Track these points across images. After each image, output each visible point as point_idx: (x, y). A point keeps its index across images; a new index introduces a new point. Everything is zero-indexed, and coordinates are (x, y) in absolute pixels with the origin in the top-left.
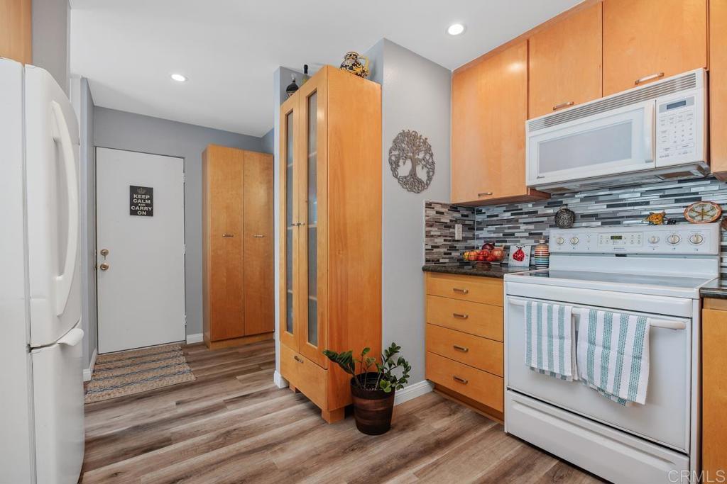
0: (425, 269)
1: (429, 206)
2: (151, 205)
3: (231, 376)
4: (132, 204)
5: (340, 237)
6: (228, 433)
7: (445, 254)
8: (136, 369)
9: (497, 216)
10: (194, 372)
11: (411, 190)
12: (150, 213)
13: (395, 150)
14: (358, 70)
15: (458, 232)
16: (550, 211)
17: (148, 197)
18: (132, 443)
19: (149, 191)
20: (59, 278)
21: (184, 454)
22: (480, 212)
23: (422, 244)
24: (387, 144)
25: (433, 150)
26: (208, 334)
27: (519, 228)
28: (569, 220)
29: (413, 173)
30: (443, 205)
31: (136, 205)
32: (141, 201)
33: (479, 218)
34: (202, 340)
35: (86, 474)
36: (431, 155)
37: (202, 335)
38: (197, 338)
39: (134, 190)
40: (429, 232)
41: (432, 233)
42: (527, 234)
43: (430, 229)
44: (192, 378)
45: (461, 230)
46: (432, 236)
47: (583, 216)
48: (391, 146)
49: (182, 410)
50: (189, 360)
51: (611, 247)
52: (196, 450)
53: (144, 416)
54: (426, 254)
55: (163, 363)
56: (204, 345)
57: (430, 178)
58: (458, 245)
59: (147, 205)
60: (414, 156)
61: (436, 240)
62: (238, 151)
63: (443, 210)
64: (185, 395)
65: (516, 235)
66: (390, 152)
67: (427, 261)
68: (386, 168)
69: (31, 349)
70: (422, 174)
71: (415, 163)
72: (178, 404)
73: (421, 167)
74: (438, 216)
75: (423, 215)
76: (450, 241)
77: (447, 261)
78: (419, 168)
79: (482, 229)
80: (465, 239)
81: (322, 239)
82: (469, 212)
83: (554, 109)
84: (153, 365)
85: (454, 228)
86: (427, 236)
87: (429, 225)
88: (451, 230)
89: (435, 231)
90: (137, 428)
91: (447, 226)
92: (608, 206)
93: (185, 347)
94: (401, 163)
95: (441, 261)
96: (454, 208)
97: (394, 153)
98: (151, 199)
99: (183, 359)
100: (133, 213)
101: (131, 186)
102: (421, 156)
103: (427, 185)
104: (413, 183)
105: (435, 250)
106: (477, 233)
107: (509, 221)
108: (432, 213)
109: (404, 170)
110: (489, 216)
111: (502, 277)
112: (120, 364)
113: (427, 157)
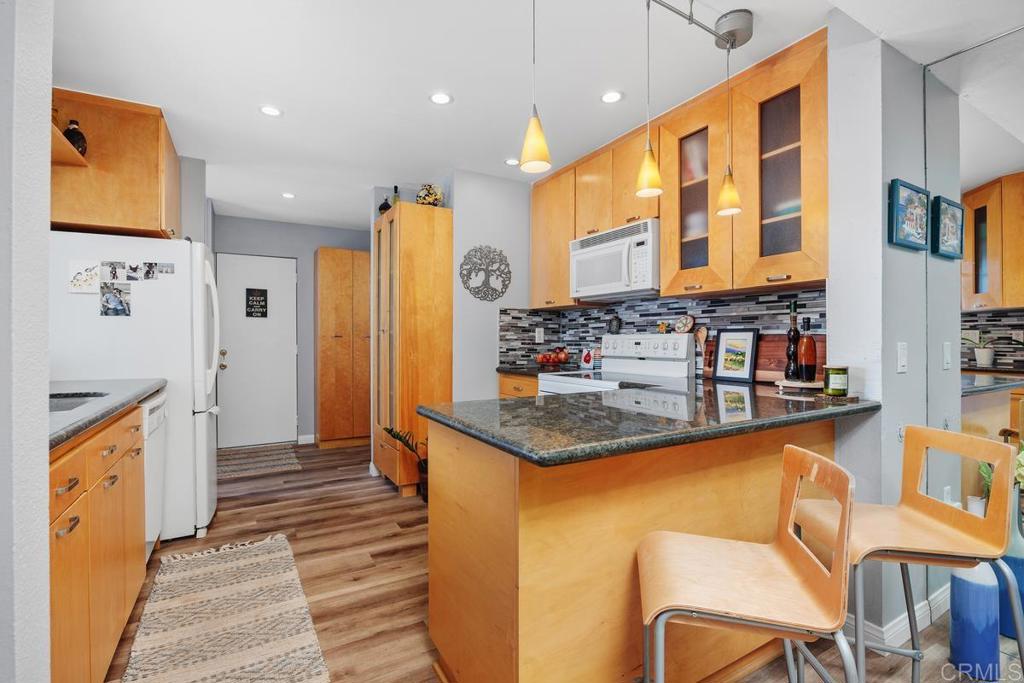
0: (498, 370)
1: (504, 312)
2: (265, 306)
3: (335, 467)
4: (248, 306)
5: (411, 342)
6: (321, 499)
7: (523, 356)
8: (251, 460)
9: (575, 320)
10: (302, 464)
11: (483, 298)
12: (264, 315)
13: (467, 264)
14: (431, 200)
15: (539, 335)
16: (608, 318)
17: (262, 298)
18: (249, 501)
19: (263, 293)
20: (209, 371)
21: (286, 507)
22: (564, 316)
23: (496, 347)
24: (458, 259)
25: (509, 261)
26: (318, 435)
27: (588, 332)
28: (618, 326)
29: (486, 283)
30: (521, 311)
31: (252, 307)
32: (257, 302)
33: (564, 321)
34: (313, 442)
35: (219, 513)
36: (508, 265)
37: (313, 436)
38: (308, 439)
39: (250, 292)
40: (504, 336)
41: (508, 337)
42: (593, 339)
43: (503, 333)
44: (300, 468)
45: (542, 333)
46: (507, 340)
47: (627, 323)
48: (462, 261)
49: (287, 486)
50: (299, 455)
51: (634, 351)
52: (295, 506)
53: (257, 488)
54: (500, 356)
55: (275, 457)
56: (315, 445)
57: (505, 286)
58: (539, 348)
59: (262, 307)
60: (487, 268)
61: (512, 344)
62: (347, 252)
63: (520, 315)
64: (292, 478)
65: (587, 339)
66: (461, 267)
67: (501, 362)
68: (457, 281)
69: (194, 413)
70: (496, 283)
71: (488, 274)
72: (285, 482)
73: (495, 277)
74: (515, 321)
75: (496, 321)
76: (529, 344)
77: (525, 362)
78: (492, 279)
79: (564, 333)
80: (548, 342)
81: (397, 343)
82: (553, 316)
83: (589, 233)
84: (266, 458)
85: (534, 331)
86: (501, 340)
87: (503, 329)
88: (531, 334)
89: (510, 335)
90: (253, 494)
91: (525, 330)
92: (641, 316)
93: (296, 447)
94: (473, 275)
95: (518, 362)
96: (535, 312)
97: (465, 267)
98: (265, 300)
99: (293, 455)
100: (249, 314)
101: (248, 290)
102: (495, 266)
103: (503, 293)
104: (485, 293)
105: (511, 353)
106: (562, 335)
107: (583, 325)
108: (507, 319)
109: (477, 280)
110: (570, 320)
111: (537, 376)
112: (237, 456)
113: (503, 267)
